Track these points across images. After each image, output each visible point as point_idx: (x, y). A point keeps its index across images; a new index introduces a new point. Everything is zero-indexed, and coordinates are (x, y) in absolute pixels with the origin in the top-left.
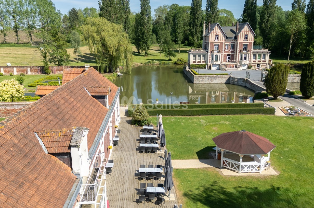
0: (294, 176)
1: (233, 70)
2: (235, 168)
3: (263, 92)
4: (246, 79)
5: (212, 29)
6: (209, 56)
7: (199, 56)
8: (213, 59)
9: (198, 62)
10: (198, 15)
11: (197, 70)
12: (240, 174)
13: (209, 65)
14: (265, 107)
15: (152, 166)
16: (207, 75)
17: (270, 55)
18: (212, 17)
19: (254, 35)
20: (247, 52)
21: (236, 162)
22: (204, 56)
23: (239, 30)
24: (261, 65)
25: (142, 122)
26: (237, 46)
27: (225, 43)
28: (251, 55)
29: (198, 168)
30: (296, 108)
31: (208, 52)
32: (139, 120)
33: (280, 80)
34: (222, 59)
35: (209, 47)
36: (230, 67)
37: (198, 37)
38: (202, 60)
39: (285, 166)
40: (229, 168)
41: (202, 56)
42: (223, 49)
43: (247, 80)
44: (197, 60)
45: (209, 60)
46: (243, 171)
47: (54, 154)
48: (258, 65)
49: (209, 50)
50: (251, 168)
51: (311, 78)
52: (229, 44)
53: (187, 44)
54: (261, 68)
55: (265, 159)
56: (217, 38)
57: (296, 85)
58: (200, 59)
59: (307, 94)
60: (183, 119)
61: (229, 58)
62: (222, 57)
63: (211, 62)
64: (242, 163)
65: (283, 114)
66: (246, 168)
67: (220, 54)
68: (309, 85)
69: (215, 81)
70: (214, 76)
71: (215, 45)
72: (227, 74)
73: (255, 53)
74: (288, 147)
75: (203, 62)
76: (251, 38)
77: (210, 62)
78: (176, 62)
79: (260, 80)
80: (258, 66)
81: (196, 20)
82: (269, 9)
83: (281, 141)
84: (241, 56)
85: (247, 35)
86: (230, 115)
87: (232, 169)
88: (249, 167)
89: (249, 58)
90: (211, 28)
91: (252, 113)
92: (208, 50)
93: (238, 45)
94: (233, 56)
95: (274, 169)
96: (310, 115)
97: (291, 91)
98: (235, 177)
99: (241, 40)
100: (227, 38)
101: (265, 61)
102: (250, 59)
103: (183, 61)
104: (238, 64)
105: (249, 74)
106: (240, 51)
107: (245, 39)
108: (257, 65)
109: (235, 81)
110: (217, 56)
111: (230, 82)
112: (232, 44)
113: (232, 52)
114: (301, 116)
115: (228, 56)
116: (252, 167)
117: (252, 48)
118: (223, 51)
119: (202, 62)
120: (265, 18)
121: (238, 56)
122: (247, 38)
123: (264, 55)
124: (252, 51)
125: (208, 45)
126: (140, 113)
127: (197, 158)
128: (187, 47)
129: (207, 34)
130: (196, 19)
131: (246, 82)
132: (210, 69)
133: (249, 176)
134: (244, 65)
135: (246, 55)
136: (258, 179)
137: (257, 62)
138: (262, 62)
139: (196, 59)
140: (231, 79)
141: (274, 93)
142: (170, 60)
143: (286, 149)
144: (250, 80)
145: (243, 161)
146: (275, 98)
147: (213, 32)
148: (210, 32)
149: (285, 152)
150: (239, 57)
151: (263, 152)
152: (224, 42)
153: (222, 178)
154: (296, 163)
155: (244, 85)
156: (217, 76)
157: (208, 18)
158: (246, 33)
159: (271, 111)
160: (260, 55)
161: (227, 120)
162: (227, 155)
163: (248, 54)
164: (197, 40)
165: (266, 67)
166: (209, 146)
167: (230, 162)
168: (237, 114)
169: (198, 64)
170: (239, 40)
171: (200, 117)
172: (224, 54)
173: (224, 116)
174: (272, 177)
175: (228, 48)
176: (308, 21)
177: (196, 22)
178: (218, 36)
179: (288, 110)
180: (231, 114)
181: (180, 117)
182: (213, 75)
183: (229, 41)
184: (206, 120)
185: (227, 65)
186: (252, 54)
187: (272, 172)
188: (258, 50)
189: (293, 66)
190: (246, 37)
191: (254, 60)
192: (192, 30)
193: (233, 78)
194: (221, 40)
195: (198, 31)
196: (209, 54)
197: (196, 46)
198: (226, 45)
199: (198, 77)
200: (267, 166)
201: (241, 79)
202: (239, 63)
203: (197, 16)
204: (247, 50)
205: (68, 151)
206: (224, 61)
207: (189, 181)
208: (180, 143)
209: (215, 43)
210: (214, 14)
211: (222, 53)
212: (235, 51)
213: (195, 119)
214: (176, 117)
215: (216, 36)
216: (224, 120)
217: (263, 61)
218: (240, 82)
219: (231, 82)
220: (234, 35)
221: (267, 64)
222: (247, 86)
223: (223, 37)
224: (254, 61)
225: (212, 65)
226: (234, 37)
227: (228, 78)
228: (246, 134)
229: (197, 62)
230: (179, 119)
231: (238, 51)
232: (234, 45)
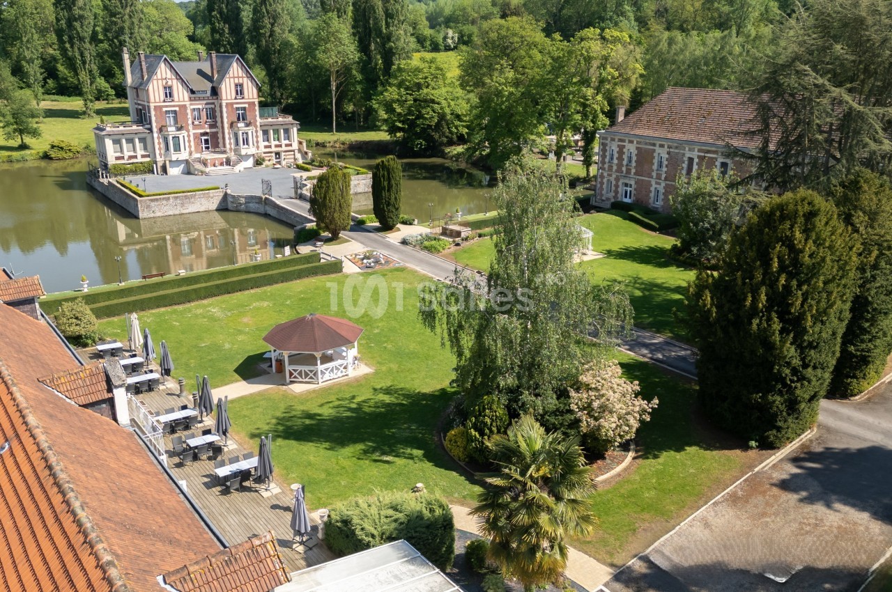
0: (394, 366)
1: (224, 172)
2: (311, 378)
3: (309, 226)
4: (264, 197)
5: (152, 70)
6: (156, 141)
7: (130, 141)
8: (167, 148)
9: (130, 157)
10: (80, 8)
11: (129, 178)
12: (321, 384)
13: (160, 164)
14: (322, 261)
15: (172, 410)
16: (170, 194)
17: (298, 130)
18: (125, 15)
19: (257, 84)
20: (248, 125)
21: (312, 368)
22: (143, 140)
23: (218, 72)
24: (283, 154)
25: (87, 338)
26: (221, 112)
27: (191, 104)
28: (257, 132)
29: (251, 394)
30: (375, 253)
31: (151, 130)
32: (77, 334)
33: (339, 201)
34: (190, 147)
35: (153, 119)
36: (214, 166)
37: (90, 71)
38: (140, 152)
39: (380, 356)
40: (301, 380)
41: (137, 140)
42: (190, 122)
43: (266, 199)
44: (127, 154)
45: (157, 152)
46: (324, 379)
47: (85, 406)
48: (278, 154)
49: (154, 124)
50: (335, 371)
51: (389, 191)
52: (200, 107)
53: (54, 89)
54: (284, 163)
55: (353, 352)
56: (170, 93)
57: (363, 198)
58: (134, 150)
59: (387, 221)
60: (172, 313)
61: (206, 141)
62: (189, 141)
63: (166, 156)
64: (320, 367)
65: (356, 269)
66: (327, 372)
67: (184, 133)
68: (388, 204)
69: (192, 208)
70: (185, 195)
71: (167, 112)
72: (218, 188)
73: (265, 128)
74: (378, 327)
75: (143, 156)
76: (251, 94)
77: (160, 155)
78: (45, 153)
79: (293, 195)
80: (276, 158)
81: (77, 24)
82: (271, 5)
83: (365, 319)
84: (236, 136)
85: (241, 85)
86: (265, 288)
87: (307, 380)
88: (332, 370)
89: (255, 139)
90: (147, 68)
91: (304, 277)
92: (150, 123)
93: (224, 110)
94: (215, 136)
95: (366, 364)
96: (399, 263)
97: (359, 216)
98: (314, 391)
99: (229, 97)
100: (192, 92)
101: (291, 145)
102: (257, 142)
103: (70, 150)
104: (233, 158)
105: (268, 186)
106: (232, 125)
107: (237, 94)
108: (273, 155)
109: (241, 204)
110: (176, 138)
111: (226, 206)
112: (207, 106)
113: (211, 126)
114: (386, 268)
115: (203, 138)
116: (337, 369)
117: (256, 116)
118: (191, 127)
119: (139, 157)
120: (265, 27)
121: (227, 136)
122: (242, 93)
123: (287, 131)
124: (258, 124)
125: (149, 112)
126: (77, 318)
127: (240, 378)
128: (56, 97)
129: (141, 84)
130: (76, 20)
131: (266, 204)
132: (166, 174)
133: (334, 385)
134: (247, 157)
135: (247, 133)
136: (348, 384)
137: (274, 149)
138: (284, 148)
139: (122, 151)
140: (230, 199)
141: (332, 227)
142: (23, 147)
143: (376, 331)
144: (273, 199)
145: (322, 363)
146: (334, 238)
147: (157, 79)
148: (149, 80)
149: (375, 335)
150: (230, 139)
151: (348, 342)
152: (189, 103)
153: (295, 397)
154: (393, 349)
155: (262, 210)
156: (195, 195)
157: (114, 19)
158: (236, 81)
159: (336, 267)
160: (276, 132)
161: (263, 300)
162: (294, 359)
163: (250, 130)
164: (89, 81)
165: (295, 159)
166: (252, 354)
167: (301, 371)
168: (277, 283)
169: (129, 164)
170: (224, 97)
171: (205, 302)
172: (194, 134)
173: (252, 291)
174: (366, 377)
175: (199, 118)
176: (361, 41)
177: (79, 29)
178: (170, 88)
179: (363, 259)
180: (266, 285)
181: (163, 309)
182: (183, 192)
183: (199, 99)
184: (221, 308)
185: (207, 160)
186: (258, 129)
187: (364, 370)
188: (270, 120)
189: (346, 146)
190: (239, 90)
191: (267, 143)
192: (70, 54)
193: (233, 197)
194: (181, 99)
195: (87, 54)
196: (155, 135)
197: (90, 97)
198: (194, 109)
199: (148, 203)
200: (356, 362)
201: (252, 197)
202: (233, 153)
203: (76, 12)
204: (248, 122)
205: (110, 395)
206: (197, 151)
207: (245, 416)
208: (192, 361)
209: (166, 106)
210: (128, 9)
211: (188, 131)
212: (219, 124)
213: (197, 307)
214: (154, 311)
215: (165, 88)
216: (258, 301)
217: (287, 145)
218: (251, 205)
219: (230, 206)
220: (208, 86)
221: (296, 151)
222: (269, 212)
223: (185, 93)
224: (266, 147)
225: (167, 162)
226: (210, 89)
227: (221, 197)
228: (319, 321)
229: (126, 157)
230: (163, 314)
231: (226, 125)
232: (213, 110)
